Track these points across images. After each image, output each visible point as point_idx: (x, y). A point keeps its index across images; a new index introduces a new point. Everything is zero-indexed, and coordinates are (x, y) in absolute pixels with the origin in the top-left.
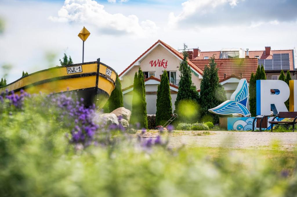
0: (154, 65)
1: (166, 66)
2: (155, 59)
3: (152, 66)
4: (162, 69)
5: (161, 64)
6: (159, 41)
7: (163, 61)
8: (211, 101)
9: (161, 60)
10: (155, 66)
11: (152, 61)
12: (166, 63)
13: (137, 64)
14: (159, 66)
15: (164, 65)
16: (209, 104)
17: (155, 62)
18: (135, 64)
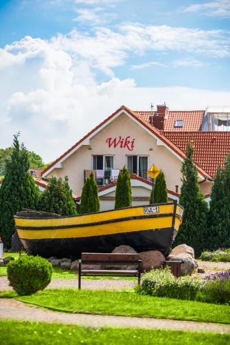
0: (113, 145)
1: (132, 147)
2: (114, 134)
3: (110, 146)
4: (126, 151)
5: (125, 143)
6: (123, 108)
7: (128, 139)
8: (226, 217)
9: (124, 137)
10: (115, 146)
11: (110, 139)
12: (133, 142)
13: (86, 142)
14: (121, 147)
15: (130, 145)
16: (224, 221)
17: (115, 140)
18: (84, 143)
